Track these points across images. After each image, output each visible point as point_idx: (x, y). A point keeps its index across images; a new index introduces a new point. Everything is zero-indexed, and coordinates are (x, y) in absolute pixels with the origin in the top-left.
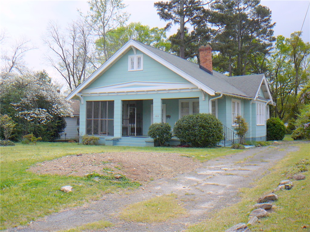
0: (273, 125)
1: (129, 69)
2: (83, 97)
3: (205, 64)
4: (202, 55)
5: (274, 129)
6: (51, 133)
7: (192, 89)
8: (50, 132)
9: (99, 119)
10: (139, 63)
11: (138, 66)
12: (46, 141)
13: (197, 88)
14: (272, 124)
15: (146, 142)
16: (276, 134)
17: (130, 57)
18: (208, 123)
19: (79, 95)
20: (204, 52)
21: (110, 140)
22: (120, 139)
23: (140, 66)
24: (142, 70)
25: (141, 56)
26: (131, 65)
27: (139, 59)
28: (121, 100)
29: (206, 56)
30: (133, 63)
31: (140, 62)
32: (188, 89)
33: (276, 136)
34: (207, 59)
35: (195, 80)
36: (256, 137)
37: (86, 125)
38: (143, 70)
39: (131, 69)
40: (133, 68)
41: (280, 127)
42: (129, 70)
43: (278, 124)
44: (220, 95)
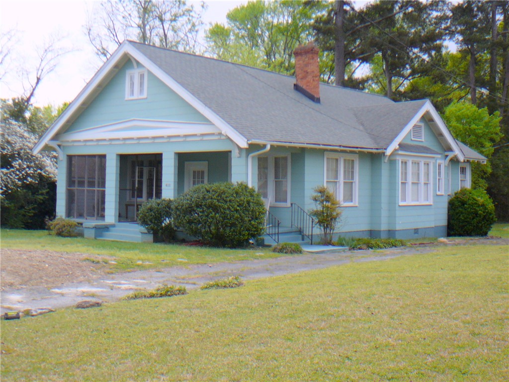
0: (460, 204)
1: (128, 97)
2: (62, 147)
3: (305, 81)
4: (300, 64)
5: (462, 213)
6: (28, 212)
7: (219, 134)
8: (25, 212)
9: (84, 188)
10: (141, 84)
11: (141, 90)
12: (17, 228)
14: (460, 202)
15: (141, 233)
16: (464, 224)
17: (129, 73)
18: (225, 201)
19: (54, 144)
20: (304, 58)
21: (91, 228)
22: (113, 226)
23: (143, 89)
25: (145, 71)
26: (131, 88)
27: (142, 76)
28: (117, 155)
29: (307, 65)
30: (132, 84)
31: (143, 82)
32: (214, 134)
33: (465, 227)
34: (309, 71)
36: (397, 229)
37: (66, 200)
38: (146, 98)
39: (131, 96)
40: (133, 95)
41: (475, 209)
42: (126, 98)
43: (470, 202)
44: (265, 146)
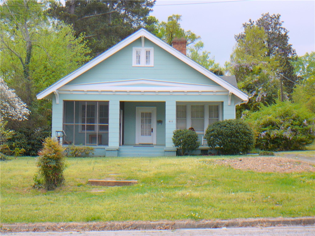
1: (134, 64)
7: (217, 92)
10: (147, 57)
11: (147, 61)
13: (228, 91)
15: (165, 151)
17: (135, 49)
23: (149, 61)
24: (153, 66)
25: (152, 50)
26: (137, 59)
27: (148, 53)
28: (120, 102)
29: (181, 50)
30: (138, 57)
31: (149, 56)
32: (213, 92)
35: (226, 82)
39: (137, 64)
40: (139, 63)
